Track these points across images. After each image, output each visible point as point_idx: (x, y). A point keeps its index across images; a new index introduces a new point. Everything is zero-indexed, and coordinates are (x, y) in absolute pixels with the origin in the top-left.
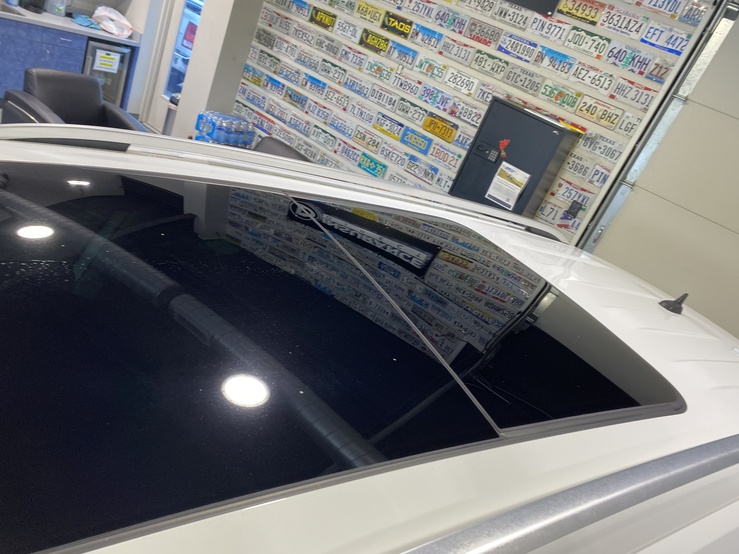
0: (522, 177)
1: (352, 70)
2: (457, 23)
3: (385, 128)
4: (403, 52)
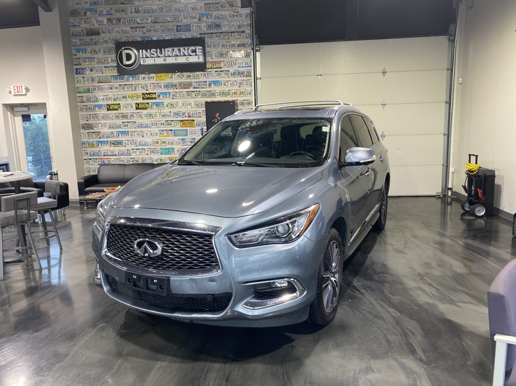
1: (139, 121)
2: (174, 86)
3: (165, 135)
4: (158, 105)
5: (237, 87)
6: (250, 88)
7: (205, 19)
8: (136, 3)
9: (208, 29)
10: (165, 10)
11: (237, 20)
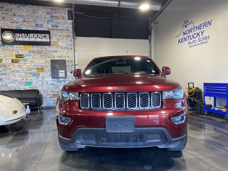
2: (33, 52)
3: (28, 75)
4: (24, 61)
5: (66, 54)
6: (72, 55)
7: (50, 22)
8: (14, 11)
9: (52, 27)
10: (30, 16)
11: (66, 25)
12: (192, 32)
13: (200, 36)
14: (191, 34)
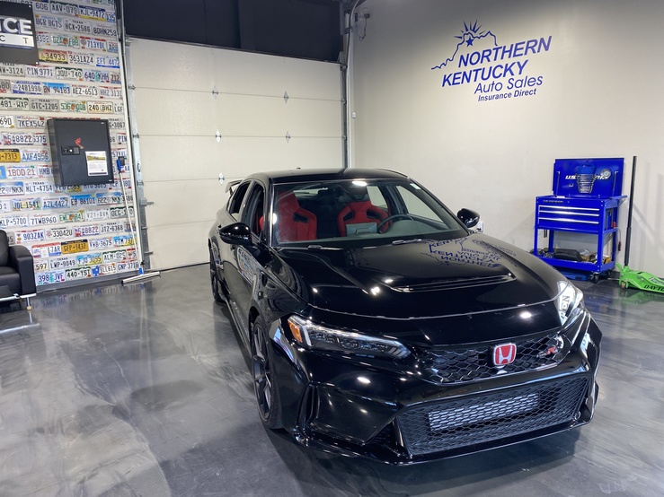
0: (102, 154)
5: (96, 98)
6: (119, 103)
12: (489, 61)
13: (512, 74)
14: (486, 65)
